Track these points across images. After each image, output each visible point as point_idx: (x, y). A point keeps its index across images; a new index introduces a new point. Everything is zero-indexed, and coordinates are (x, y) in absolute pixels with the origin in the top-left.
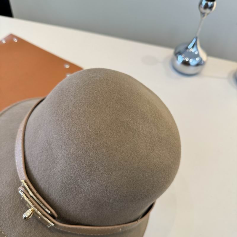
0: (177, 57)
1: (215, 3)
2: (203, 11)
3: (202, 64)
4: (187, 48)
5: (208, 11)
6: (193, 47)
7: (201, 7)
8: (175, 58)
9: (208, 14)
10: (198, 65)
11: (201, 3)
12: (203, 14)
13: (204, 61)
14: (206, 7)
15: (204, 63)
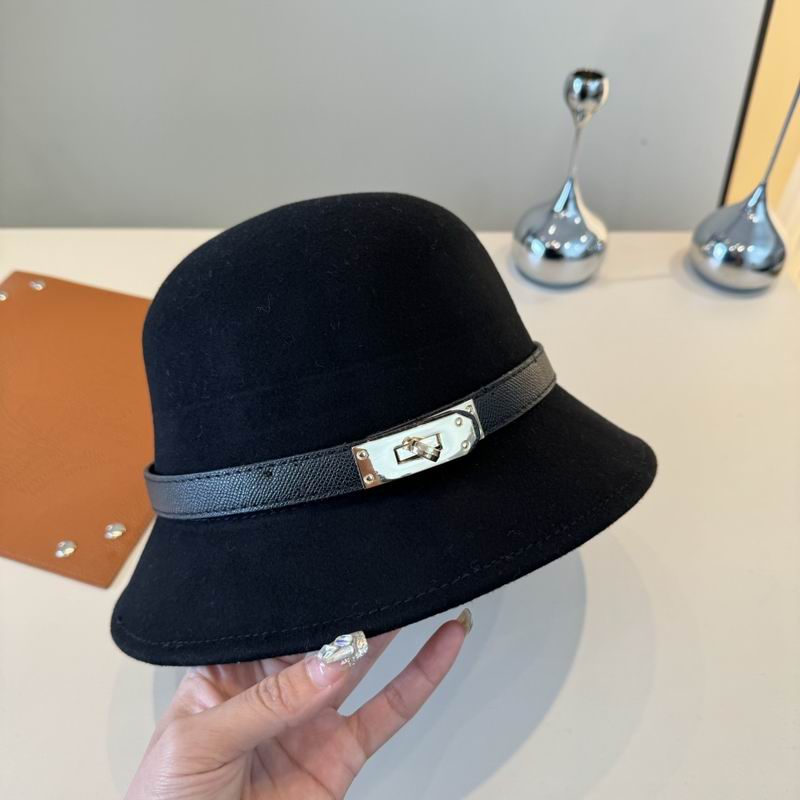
0: (529, 246)
1: (606, 82)
2: (579, 106)
3: (599, 248)
4: (552, 212)
5: (589, 104)
6: (565, 207)
7: (573, 99)
8: (524, 249)
9: (593, 112)
10: (587, 255)
11: (569, 90)
12: (578, 115)
13: (601, 242)
14: (584, 94)
15: (604, 244)
